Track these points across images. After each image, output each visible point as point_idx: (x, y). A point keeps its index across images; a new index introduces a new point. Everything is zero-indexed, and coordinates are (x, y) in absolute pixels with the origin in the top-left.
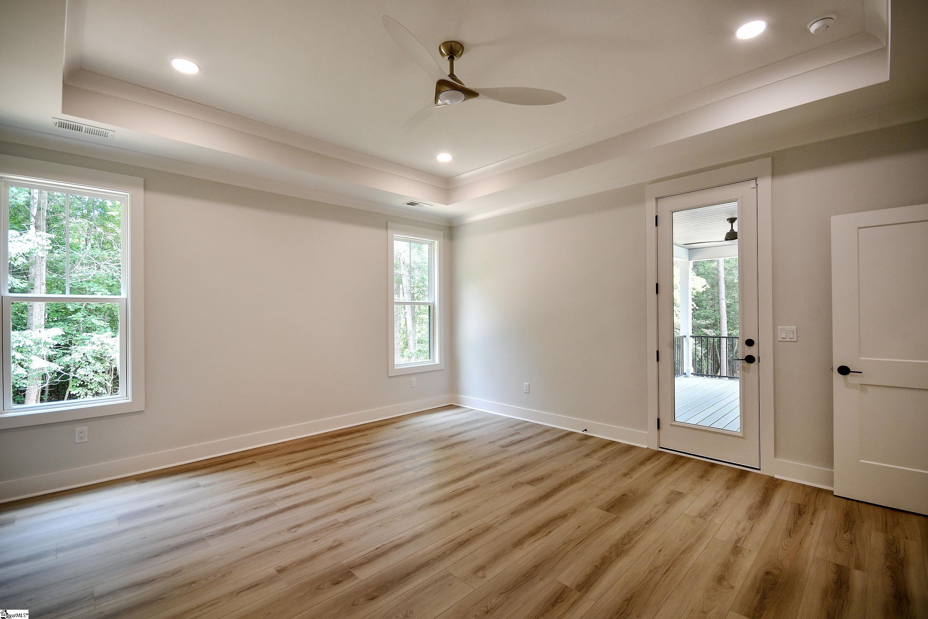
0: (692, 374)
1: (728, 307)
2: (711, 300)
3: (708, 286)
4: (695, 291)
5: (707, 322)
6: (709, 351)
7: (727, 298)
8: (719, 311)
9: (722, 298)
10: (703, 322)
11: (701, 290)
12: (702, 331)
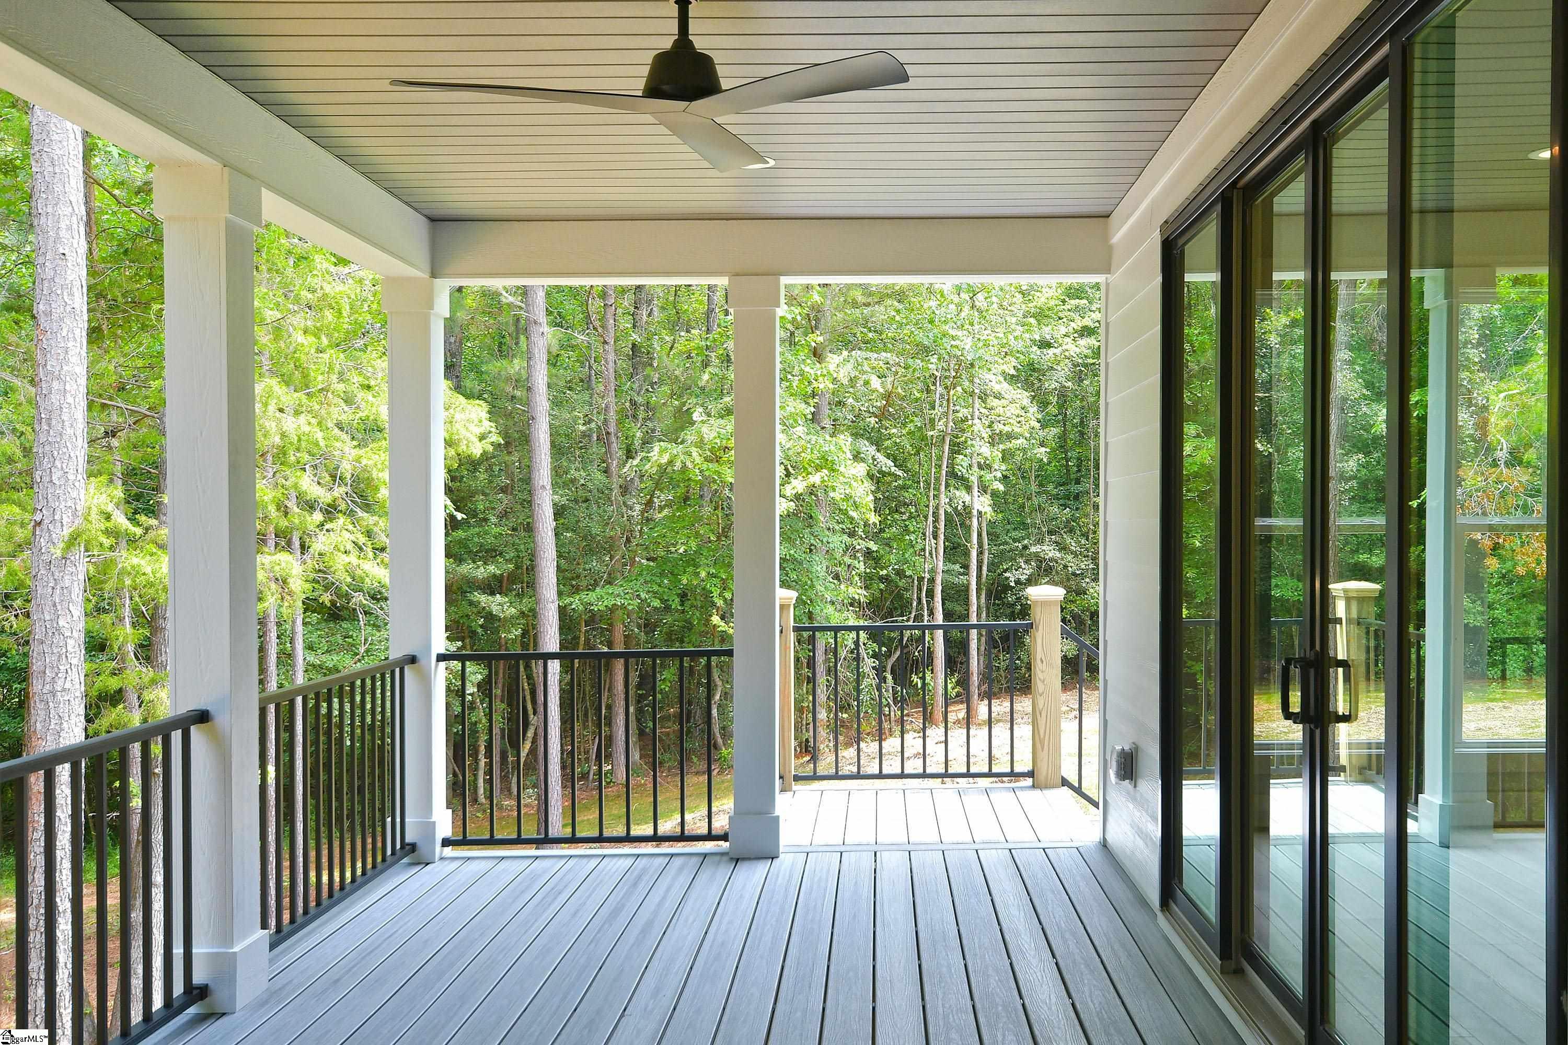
0: (446, 843)
1: (559, 512)
2: (504, 490)
3: (496, 438)
4: (452, 452)
5: (492, 568)
6: (497, 674)
7: (554, 485)
8: (529, 528)
9: (541, 483)
10: (483, 571)
11: (477, 450)
12: (471, 603)
